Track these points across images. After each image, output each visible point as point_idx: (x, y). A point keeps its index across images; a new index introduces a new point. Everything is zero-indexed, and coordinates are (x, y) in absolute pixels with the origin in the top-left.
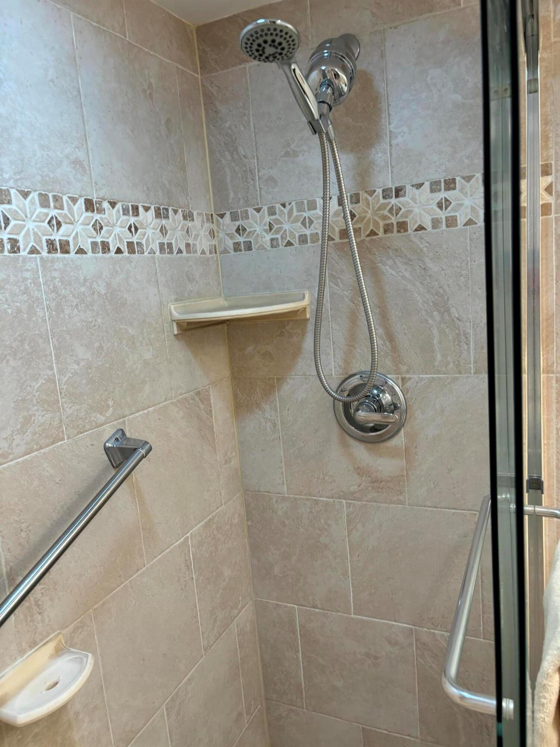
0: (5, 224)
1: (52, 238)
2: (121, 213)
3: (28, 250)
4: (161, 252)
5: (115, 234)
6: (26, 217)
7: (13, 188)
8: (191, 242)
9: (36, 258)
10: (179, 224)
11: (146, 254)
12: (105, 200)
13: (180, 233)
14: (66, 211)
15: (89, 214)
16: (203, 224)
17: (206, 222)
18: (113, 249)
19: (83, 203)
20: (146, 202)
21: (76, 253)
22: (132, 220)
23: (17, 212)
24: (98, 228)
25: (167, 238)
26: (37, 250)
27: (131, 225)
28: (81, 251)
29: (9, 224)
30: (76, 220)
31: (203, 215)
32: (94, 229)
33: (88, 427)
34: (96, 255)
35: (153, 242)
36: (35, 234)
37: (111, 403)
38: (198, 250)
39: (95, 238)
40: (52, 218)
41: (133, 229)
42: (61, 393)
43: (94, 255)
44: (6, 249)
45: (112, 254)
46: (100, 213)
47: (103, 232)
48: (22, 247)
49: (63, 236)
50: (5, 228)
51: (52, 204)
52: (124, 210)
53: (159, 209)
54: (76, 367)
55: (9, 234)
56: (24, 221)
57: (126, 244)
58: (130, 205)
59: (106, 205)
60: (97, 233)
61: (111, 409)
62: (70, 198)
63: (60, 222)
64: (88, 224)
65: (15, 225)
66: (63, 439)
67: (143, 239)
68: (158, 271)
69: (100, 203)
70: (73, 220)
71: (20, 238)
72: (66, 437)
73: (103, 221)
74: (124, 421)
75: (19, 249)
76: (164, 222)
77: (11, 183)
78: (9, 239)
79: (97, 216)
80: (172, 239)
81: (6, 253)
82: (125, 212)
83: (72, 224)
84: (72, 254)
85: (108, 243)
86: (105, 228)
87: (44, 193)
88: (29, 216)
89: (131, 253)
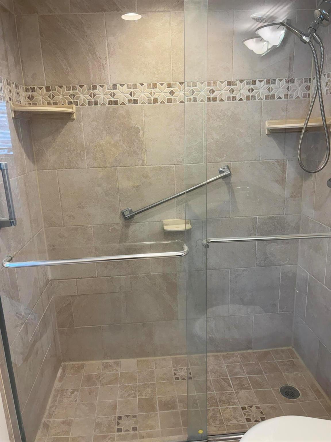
0: (193, 93)
1: (210, 96)
2: (246, 84)
3: (199, 101)
4: (266, 99)
5: (240, 93)
6: (201, 90)
7: (198, 81)
8: (289, 93)
9: (202, 103)
10: (282, 86)
11: (257, 100)
12: (238, 80)
13: (282, 90)
14: (218, 87)
15: (229, 86)
16: (301, 84)
17: (304, 83)
18: (238, 99)
19: (226, 83)
20: (261, 78)
21: (219, 101)
22: (251, 86)
23: (198, 89)
24: (232, 91)
25: (271, 92)
26: (203, 100)
27: (250, 89)
28: (222, 100)
29: (194, 93)
30: (222, 89)
31: (303, 79)
32: (230, 92)
33: (213, 161)
34: (229, 101)
35: (262, 95)
36: (203, 95)
37: (225, 155)
38: (294, 97)
39: (230, 95)
40: (211, 90)
41: (251, 91)
42: (204, 148)
43: (228, 101)
44: (192, 101)
45: (237, 101)
46: (234, 86)
47: (234, 93)
48: (198, 100)
49: (214, 95)
50: (193, 95)
51: (212, 85)
52: (247, 83)
53: (269, 80)
54: (212, 140)
55: (194, 96)
56: (200, 91)
57: (245, 96)
58: (251, 81)
59: (238, 82)
60: (231, 93)
61: (225, 157)
62: (220, 82)
63: (214, 91)
64: (227, 90)
65: (196, 93)
66: (202, 163)
67: (256, 94)
68: (262, 107)
69: (234, 82)
70: (220, 89)
71: (198, 97)
72: (203, 162)
73: (235, 88)
74: (231, 163)
75: (196, 101)
76: (271, 86)
77: (197, 80)
78: (193, 98)
79: (232, 87)
80: (275, 93)
81: (192, 102)
82: (248, 83)
83: (220, 91)
84: (218, 101)
85: (236, 97)
86: (235, 91)
87: (209, 81)
88: (202, 90)
89: (247, 100)
